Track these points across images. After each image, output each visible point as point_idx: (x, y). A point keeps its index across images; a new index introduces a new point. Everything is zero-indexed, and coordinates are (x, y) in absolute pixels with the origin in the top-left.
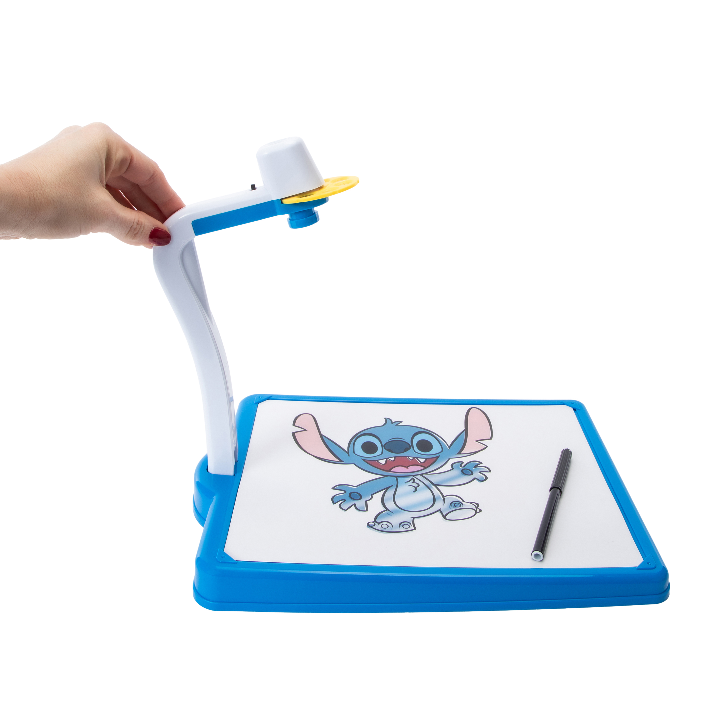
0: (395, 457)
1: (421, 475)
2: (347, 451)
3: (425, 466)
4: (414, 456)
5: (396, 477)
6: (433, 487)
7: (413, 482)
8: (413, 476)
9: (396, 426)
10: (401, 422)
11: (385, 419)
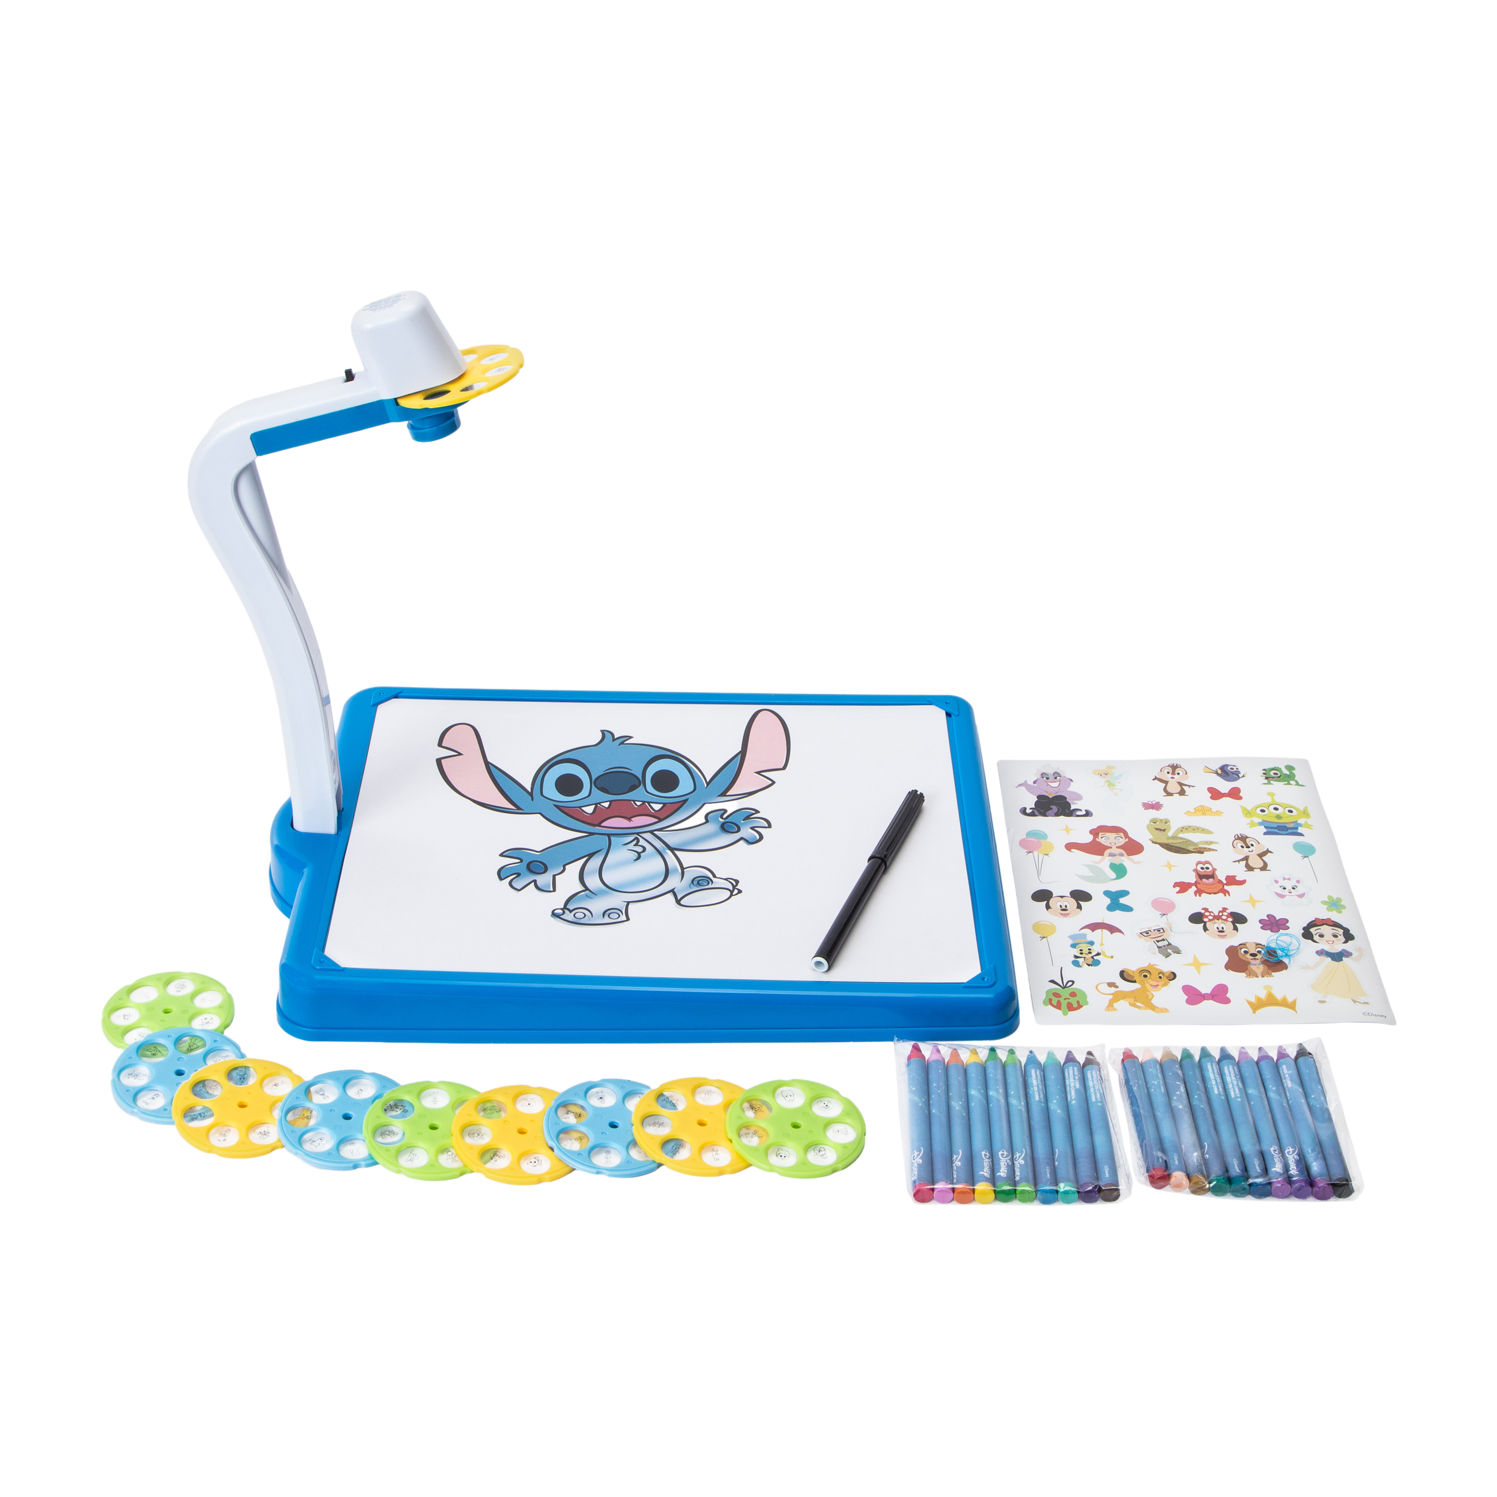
0: (611, 802)
1: (652, 832)
2: (530, 791)
3: (660, 817)
4: (643, 800)
5: (609, 835)
6: (669, 852)
7: (636, 845)
8: (638, 834)
9: (619, 745)
10: (631, 737)
11: (602, 731)
